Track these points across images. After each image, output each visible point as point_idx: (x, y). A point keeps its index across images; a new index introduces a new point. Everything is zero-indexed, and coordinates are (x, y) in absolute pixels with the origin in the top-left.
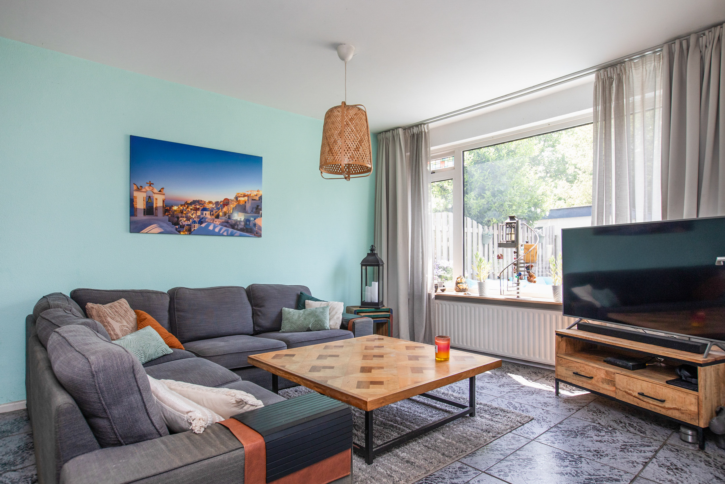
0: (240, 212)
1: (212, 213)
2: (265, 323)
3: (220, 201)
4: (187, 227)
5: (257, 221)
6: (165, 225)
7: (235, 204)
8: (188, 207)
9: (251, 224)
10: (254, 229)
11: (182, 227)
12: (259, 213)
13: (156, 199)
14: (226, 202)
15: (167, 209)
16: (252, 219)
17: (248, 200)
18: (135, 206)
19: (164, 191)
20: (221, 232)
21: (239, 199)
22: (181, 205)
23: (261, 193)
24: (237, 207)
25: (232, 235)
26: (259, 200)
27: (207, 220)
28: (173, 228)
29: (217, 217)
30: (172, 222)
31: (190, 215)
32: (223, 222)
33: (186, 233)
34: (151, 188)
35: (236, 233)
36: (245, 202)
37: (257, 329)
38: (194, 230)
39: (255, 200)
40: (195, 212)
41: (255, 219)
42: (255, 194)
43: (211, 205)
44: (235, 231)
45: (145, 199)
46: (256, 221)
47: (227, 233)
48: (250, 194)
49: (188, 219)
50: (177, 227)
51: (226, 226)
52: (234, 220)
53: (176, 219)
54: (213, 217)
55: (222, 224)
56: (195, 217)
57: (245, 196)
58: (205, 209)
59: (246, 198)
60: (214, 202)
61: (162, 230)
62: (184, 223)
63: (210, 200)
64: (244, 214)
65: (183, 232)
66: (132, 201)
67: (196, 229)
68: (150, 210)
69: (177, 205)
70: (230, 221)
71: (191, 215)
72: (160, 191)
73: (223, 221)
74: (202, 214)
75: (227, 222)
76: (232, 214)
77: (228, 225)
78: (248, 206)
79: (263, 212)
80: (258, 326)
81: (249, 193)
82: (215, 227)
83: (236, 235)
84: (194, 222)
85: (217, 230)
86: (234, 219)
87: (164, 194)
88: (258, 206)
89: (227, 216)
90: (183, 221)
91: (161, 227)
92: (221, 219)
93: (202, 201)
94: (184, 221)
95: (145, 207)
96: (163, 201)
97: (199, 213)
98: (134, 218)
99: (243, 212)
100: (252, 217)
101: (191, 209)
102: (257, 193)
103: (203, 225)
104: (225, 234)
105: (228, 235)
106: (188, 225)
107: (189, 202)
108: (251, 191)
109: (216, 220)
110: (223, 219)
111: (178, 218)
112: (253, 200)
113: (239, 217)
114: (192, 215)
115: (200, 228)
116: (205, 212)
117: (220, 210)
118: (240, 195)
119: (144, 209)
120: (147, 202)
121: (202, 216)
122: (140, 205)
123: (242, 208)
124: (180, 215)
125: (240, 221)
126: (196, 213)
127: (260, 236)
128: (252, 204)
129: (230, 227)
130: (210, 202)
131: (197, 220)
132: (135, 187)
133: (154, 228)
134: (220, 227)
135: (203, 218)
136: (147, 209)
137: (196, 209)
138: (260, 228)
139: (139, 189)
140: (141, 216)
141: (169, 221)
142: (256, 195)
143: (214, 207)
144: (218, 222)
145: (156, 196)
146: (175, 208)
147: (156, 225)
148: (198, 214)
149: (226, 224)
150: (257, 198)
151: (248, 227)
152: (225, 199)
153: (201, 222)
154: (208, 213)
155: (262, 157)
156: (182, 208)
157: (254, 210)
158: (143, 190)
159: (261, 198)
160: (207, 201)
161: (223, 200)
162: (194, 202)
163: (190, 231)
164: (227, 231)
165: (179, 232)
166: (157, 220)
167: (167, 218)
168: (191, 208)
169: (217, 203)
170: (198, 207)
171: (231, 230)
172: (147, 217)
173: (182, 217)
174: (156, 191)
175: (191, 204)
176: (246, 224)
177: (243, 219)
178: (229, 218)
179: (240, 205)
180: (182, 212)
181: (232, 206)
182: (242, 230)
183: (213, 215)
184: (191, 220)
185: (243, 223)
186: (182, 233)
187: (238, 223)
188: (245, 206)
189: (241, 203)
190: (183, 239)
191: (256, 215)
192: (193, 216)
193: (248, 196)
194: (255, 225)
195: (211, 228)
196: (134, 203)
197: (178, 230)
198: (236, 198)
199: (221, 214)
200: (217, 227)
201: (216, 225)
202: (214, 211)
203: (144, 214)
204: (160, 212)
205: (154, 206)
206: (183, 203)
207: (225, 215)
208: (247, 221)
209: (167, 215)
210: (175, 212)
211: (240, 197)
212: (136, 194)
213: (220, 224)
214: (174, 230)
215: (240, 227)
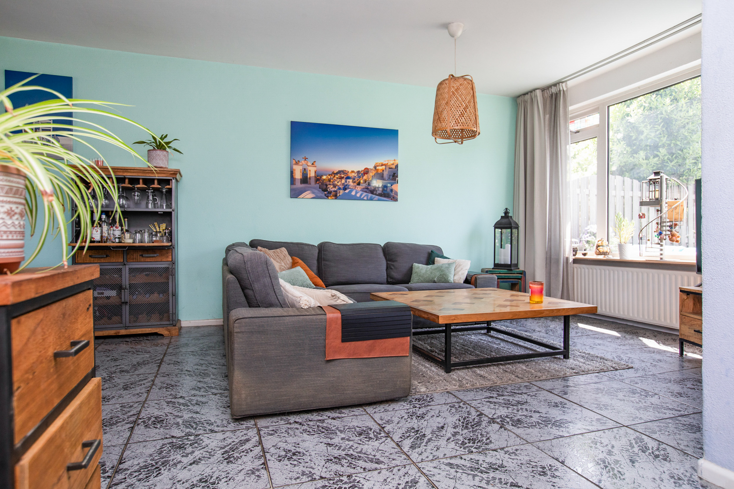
0: (379, 179)
1: (354, 181)
2: (397, 275)
3: (360, 170)
4: (334, 193)
5: (394, 187)
6: (316, 191)
7: (374, 172)
8: (334, 177)
9: (388, 189)
10: (391, 194)
11: (330, 193)
12: (395, 180)
13: (310, 171)
14: (366, 171)
15: (318, 178)
16: (389, 185)
17: (385, 169)
18: (294, 176)
19: (316, 164)
20: (362, 197)
21: (377, 168)
22: (329, 175)
23: (397, 162)
24: (376, 175)
25: (371, 199)
26: (396, 168)
27: (350, 187)
28: (322, 194)
29: (359, 184)
30: (322, 189)
31: (336, 183)
32: (363, 188)
33: (333, 198)
34: (306, 161)
35: (374, 198)
36: (383, 171)
37: (390, 280)
38: (340, 195)
39: (391, 168)
40: (340, 180)
41: (392, 185)
42: (392, 163)
43: (353, 174)
44: (374, 196)
45: (301, 171)
46: (392, 187)
47: (367, 198)
48: (388, 163)
49: (335, 186)
50: (326, 193)
51: (366, 192)
52: (373, 187)
53: (325, 187)
54: (355, 184)
55: (362, 190)
56: (340, 185)
57: (382, 165)
58: (348, 178)
59: (384, 167)
60: (356, 171)
61: (313, 196)
62: (331, 190)
63: (353, 170)
64: (381, 181)
65: (331, 197)
66: (292, 173)
67: (341, 194)
68: (305, 180)
69: (326, 175)
70: (369, 187)
71: (337, 183)
72: (313, 164)
73: (364, 187)
74: (346, 182)
75: (367, 188)
76: (371, 181)
77: (368, 191)
78: (386, 174)
79: (399, 178)
80: (391, 278)
81: (386, 163)
82: (356, 193)
83: (375, 199)
84: (340, 189)
85: (358, 195)
86: (373, 185)
87: (316, 166)
88: (394, 174)
89: (367, 183)
90: (331, 188)
91: (313, 193)
92: (362, 186)
93: (345, 171)
94: (332, 188)
95: (301, 177)
96: (315, 172)
97: (343, 181)
98: (294, 186)
99: (381, 179)
100: (389, 183)
101: (337, 178)
102: (394, 162)
103: (347, 191)
104: (365, 198)
105: (367, 200)
106: (334, 191)
107: (335, 172)
108: (388, 161)
109: (358, 186)
110: (363, 186)
111: (327, 185)
112: (390, 168)
113: (377, 184)
114: (338, 183)
115: (344, 194)
116: (348, 180)
117: (361, 178)
118: (378, 164)
119: (301, 179)
120: (303, 173)
121: (346, 184)
122: (298, 176)
123: (381, 176)
124: (328, 183)
125: (378, 187)
126: (341, 181)
127: (396, 200)
128: (389, 172)
129: (370, 192)
130: (353, 172)
131: (342, 187)
132: (294, 162)
133: (308, 194)
134: (361, 192)
135: (346, 185)
136: (303, 179)
137: (341, 178)
138: (396, 193)
139: (297, 163)
140: (298, 185)
141: (320, 188)
142: (393, 164)
143: (356, 175)
144: (359, 188)
145: (309, 168)
146: (324, 177)
147: (309, 191)
148: (342, 182)
149: (366, 190)
150: (394, 167)
151: (386, 192)
152: (365, 169)
153: (345, 189)
154: (351, 181)
155: (398, 130)
156: (329, 177)
157: (391, 177)
158: (300, 164)
159: (397, 166)
160: (350, 171)
161: (363, 169)
162: (339, 172)
163: (336, 197)
164: (367, 196)
165: (328, 197)
166: (311, 187)
167: (318, 185)
168: (337, 177)
169: (358, 172)
170: (342, 176)
171: (370, 195)
172: (303, 185)
173: (329, 185)
174: (310, 164)
175: (337, 173)
176: (383, 190)
177: (381, 185)
178: (369, 185)
179: (379, 174)
180: (330, 181)
181: (371, 174)
182: (380, 195)
183: (355, 182)
184: (337, 187)
185: (381, 189)
186: (329, 198)
187: (377, 189)
188: (383, 174)
189: (380, 172)
190: (331, 202)
191: (393, 181)
192: (339, 184)
193: (385, 165)
194: (392, 190)
195: (353, 193)
196: (294, 175)
197: (327, 195)
198: (375, 167)
199: (362, 181)
200: (359, 192)
201: (358, 191)
202: (356, 179)
203: (301, 183)
204: (313, 181)
205: (308, 177)
206: (331, 173)
207: (365, 182)
208: (385, 187)
209: (318, 183)
210: (324, 181)
211: (378, 166)
212: (295, 167)
213: (361, 190)
214: (323, 195)
215: (378, 192)
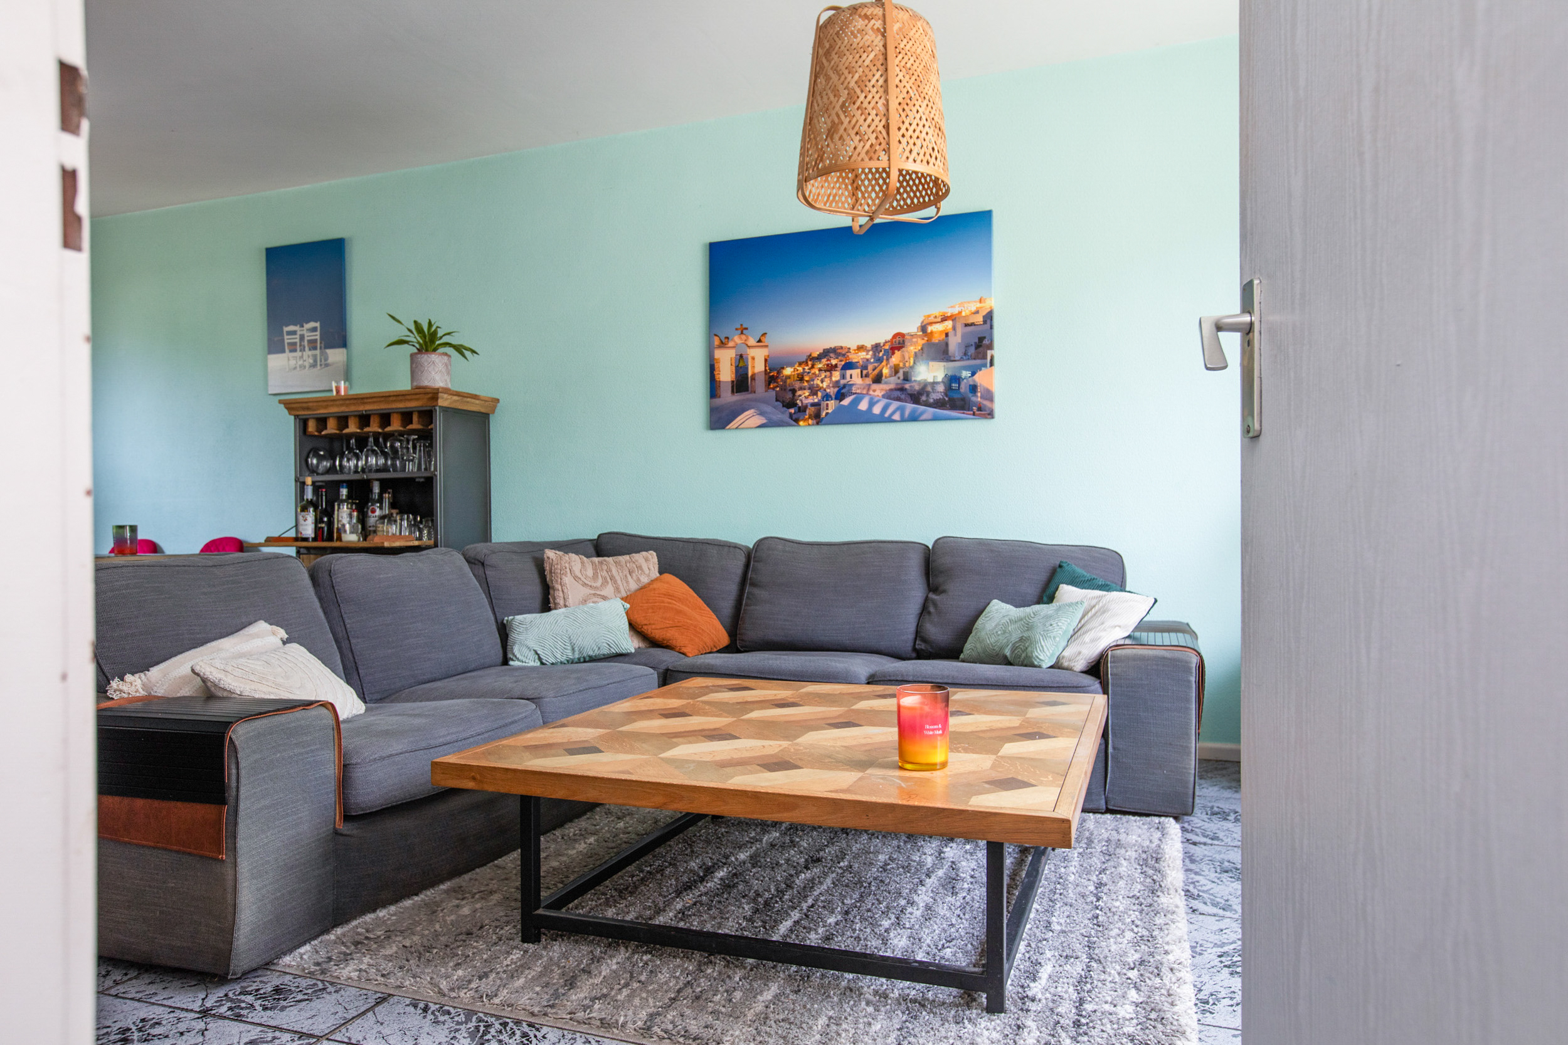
0: (934, 359)
1: (865, 372)
3: (882, 341)
4: (813, 409)
5: (980, 378)
6: (768, 409)
7: (921, 342)
8: (813, 367)
9: (963, 386)
10: (973, 399)
11: (802, 410)
12: (985, 357)
13: (753, 358)
14: (898, 343)
15: (772, 376)
16: (965, 374)
17: (954, 328)
18: (717, 377)
19: (767, 340)
20: (887, 415)
21: (930, 329)
22: (800, 364)
23: (992, 303)
24: (925, 350)
25: (914, 418)
26: (985, 322)
27: (854, 390)
28: (784, 415)
29: (878, 379)
30: (783, 402)
31: (817, 382)
32: (891, 390)
33: (810, 421)
34: (743, 337)
35: (922, 413)
36: (947, 335)
38: (827, 414)
39: (972, 324)
40: (828, 373)
41: (973, 374)
42: (973, 309)
43: (863, 355)
44: (922, 408)
45: (733, 361)
46: (976, 377)
47: (902, 415)
48: (960, 313)
49: (814, 391)
50: (792, 411)
51: (898, 399)
52: (919, 383)
53: (790, 395)
54: (868, 381)
55: (889, 396)
56: (828, 386)
57: (944, 319)
58: (849, 366)
59: (949, 324)
60: (869, 346)
61: (763, 420)
62: (806, 402)
63: (861, 343)
64: (942, 364)
65: (805, 420)
66: (712, 369)
67: (830, 411)
68: (742, 383)
69: (791, 365)
70: (907, 386)
71: (819, 382)
72: (760, 341)
73: (892, 386)
74: (843, 377)
75: (902, 389)
76: (912, 368)
77: (903, 397)
78: (955, 342)
79: (999, 351)
80: (924, 640)
81: (956, 311)
82: (872, 404)
83: (924, 417)
84: (827, 397)
85: (877, 410)
86: (919, 378)
87: (766, 346)
88: (981, 339)
89: (901, 374)
90: (804, 397)
91: (762, 414)
92: (886, 383)
93: (842, 348)
94: (806, 398)
95: (734, 376)
96: (766, 360)
97: (836, 375)
98: (717, 402)
99: (942, 360)
100: (966, 368)
101: (820, 370)
102: (979, 305)
103: (846, 402)
104: (897, 417)
105: (903, 420)
106: (813, 405)
107: (815, 355)
108: (961, 304)
109: (875, 386)
110: (891, 382)
111: (794, 391)
112: (966, 325)
113: (930, 373)
114: (822, 381)
115: (839, 409)
116: (849, 372)
117: (884, 363)
118: (932, 319)
119: (733, 382)
120: (737, 367)
121: (843, 382)
122: (726, 374)
123: (940, 351)
124: (797, 385)
125: (934, 384)
126: (831, 376)
127: (990, 415)
128: (964, 336)
129: (909, 399)
130: (861, 348)
131: (832, 391)
132: (717, 342)
133: (750, 418)
134: (885, 401)
135: (844, 386)
136: (737, 381)
137: (831, 368)
138: (989, 396)
139: (723, 345)
140: (727, 397)
141: (777, 400)
142: (977, 312)
143: (869, 357)
144: (879, 390)
145: (752, 352)
146: (788, 371)
147: (752, 411)
148: (834, 379)
149: (898, 393)
150: (979, 319)
151: (956, 396)
152: (895, 336)
153: (840, 396)
154: (856, 373)
155: (991, 212)
156: (800, 369)
157: (972, 350)
158: (731, 344)
159: (989, 317)
160: (853, 346)
161: (889, 337)
162: (826, 353)
163: (818, 419)
164: (901, 409)
165: (797, 421)
166: (756, 400)
167: (772, 394)
168: (820, 366)
169: (876, 347)
170: (834, 362)
171: (910, 407)
172: (738, 397)
173: (801, 389)
174: (752, 341)
175: (819, 358)
176: (949, 388)
177: (940, 378)
178: (906, 378)
179: (934, 344)
180: (801, 378)
181: (912, 349)
182: (939, 404)
183: (867, 376)
184: (820, 394)
185: (941, 388)
186: (801, 423)
187: (929, 389)
188: (947, 344)
189: (936, 339)
190: (806, 435)
191: (978, 362)
192: (825, 385)
193: (953, 318)
194: (974, 388)
195: (863, 406)
196: (716, 373)
197: (794, 417)
198: (923, 328)
199: (885, 371)
200: (878, 402)
201: (876, 399)
202: (870, 367)
203: (733, 392)
204: (760, 385)
205: (750, 374)
206: (804, 359)
207: (896, 372)
208: (953, 380)
209: (773, 389)
210: (788, 381)
211: (931, 324)
212: (718, 354)
213: (883, 396)
214: (786, 418)
215: (934, 397)
